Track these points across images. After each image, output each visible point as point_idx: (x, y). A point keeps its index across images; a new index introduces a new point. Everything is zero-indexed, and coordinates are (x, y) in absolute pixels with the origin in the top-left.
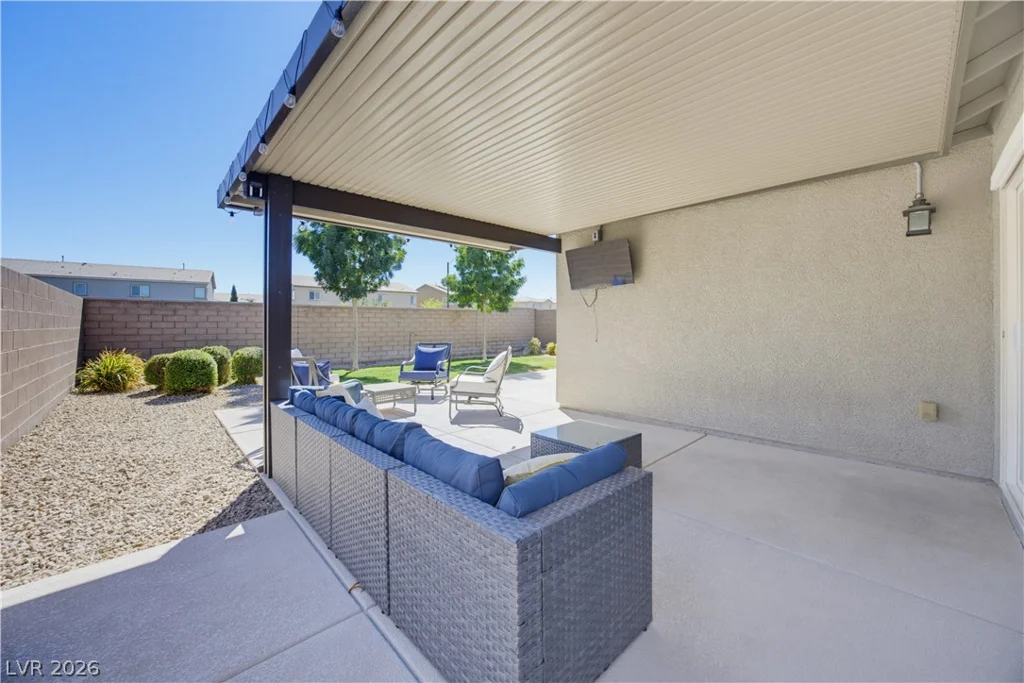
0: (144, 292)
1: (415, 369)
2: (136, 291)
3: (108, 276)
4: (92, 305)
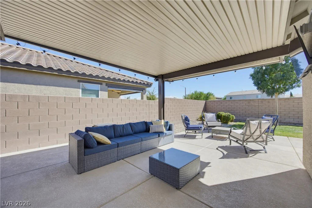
2: (257, 97)
4: (207, 102)
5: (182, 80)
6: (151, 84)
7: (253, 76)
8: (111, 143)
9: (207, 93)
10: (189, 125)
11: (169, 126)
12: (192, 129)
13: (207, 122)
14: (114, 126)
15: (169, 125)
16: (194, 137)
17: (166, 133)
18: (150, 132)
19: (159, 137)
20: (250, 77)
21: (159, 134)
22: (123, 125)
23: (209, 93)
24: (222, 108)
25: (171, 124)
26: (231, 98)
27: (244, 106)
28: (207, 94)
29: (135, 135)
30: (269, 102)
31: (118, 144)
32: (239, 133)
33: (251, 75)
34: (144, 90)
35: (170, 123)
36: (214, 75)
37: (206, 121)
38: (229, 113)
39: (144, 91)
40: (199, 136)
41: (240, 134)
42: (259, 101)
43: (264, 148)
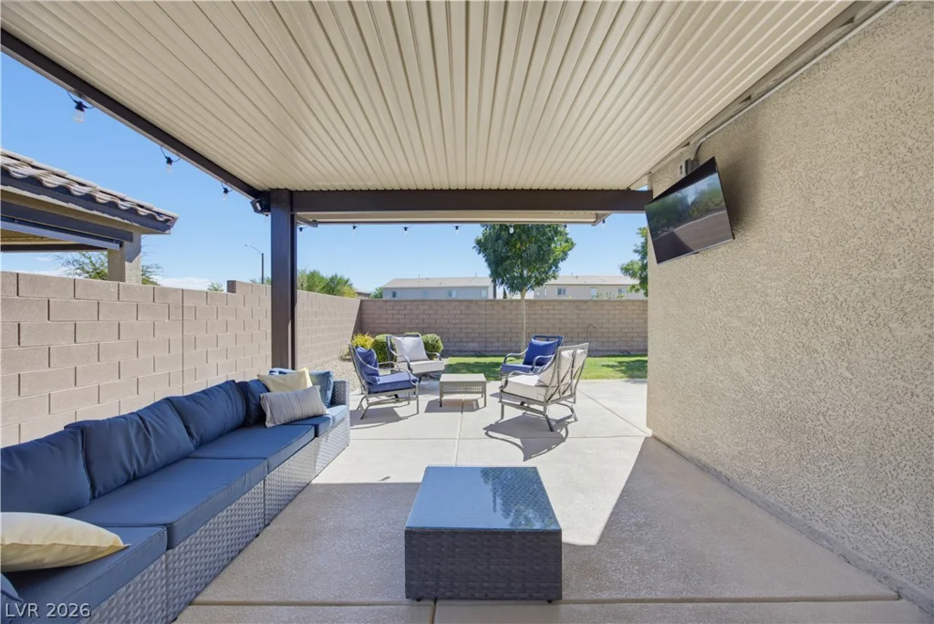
0: (454, 295)
1: (524, 363)
2: (450, 294)
3: (437, 285)
4: (365, 303)
5: (351, 226)
6: (167, 221)
7: (482, 246)
8: (121, 544)
9: (330, 276)
10: (377, 378)
11: (331, 390)
12: (388, 388)
13: (411, 364)
14: (81, 433)
15: (332, 386)
16: (390, 416)
17: (333, 417)
18: (269, 424)
19: (316, 435)
20: (475, 245)
21: (314, 424)
22: (138, 414)
23: (336, 276)
24: (405, 321)
25: (338, 380)
26: (394, 295)
27: (457, 316)
28: (332, 280)
29: (203, 452)
30: (504, 308)
31: (170, 528)
32: (533, 385)
33: (479, 242)
34: (131, 240)
35: (335, 378)
36: (457, 228)
37: (406, 361)
38: (435, 336)
39: (126, 243)
40: (402, 409)
41: (536, 386)
42: (488, 303)
43: (572, 411)
